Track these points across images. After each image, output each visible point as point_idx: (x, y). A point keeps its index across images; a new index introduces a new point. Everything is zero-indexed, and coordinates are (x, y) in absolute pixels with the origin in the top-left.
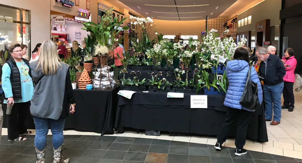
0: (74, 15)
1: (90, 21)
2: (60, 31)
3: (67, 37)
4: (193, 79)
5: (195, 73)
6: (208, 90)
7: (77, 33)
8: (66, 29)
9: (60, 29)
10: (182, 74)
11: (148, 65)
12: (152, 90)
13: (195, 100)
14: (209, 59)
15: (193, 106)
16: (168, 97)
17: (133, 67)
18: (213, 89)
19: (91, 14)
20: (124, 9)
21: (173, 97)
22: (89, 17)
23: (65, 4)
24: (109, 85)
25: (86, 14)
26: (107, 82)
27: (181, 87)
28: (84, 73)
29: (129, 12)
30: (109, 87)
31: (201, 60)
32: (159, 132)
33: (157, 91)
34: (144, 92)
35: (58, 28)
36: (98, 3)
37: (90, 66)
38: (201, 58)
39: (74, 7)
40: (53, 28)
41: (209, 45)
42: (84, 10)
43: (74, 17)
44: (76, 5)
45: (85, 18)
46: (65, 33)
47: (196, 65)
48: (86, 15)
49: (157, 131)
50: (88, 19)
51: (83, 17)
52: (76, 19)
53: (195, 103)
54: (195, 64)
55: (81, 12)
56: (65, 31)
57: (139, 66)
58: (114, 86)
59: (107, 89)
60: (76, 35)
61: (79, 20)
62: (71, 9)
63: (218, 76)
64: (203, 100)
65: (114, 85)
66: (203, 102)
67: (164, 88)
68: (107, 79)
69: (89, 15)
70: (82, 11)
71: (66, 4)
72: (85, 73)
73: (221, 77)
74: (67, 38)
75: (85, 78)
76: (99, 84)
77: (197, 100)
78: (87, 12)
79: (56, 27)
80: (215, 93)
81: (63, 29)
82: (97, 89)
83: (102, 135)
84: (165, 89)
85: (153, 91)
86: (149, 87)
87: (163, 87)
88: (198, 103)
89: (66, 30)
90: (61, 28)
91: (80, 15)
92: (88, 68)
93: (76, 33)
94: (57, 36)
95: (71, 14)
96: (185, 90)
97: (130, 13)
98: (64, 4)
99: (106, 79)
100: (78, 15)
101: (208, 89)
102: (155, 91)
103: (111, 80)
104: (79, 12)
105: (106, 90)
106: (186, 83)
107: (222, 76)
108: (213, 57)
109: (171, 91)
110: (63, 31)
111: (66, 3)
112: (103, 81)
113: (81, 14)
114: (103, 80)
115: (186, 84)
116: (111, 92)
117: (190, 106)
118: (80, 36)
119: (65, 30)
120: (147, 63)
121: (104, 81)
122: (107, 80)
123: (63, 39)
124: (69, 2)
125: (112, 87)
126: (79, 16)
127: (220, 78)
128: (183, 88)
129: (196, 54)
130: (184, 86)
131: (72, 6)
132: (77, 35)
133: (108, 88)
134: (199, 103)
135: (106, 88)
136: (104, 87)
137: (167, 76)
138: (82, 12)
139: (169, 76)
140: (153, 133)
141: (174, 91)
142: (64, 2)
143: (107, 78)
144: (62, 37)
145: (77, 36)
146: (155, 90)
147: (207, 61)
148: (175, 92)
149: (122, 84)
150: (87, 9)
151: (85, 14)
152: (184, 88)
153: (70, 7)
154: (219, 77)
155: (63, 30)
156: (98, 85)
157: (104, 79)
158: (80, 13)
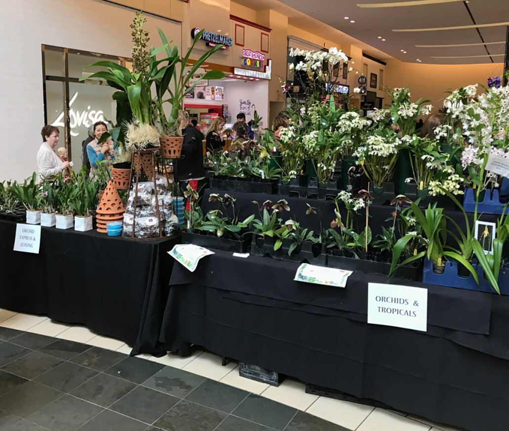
0: (233, 66)
1: (267, 76)
2: (211, 99)
3: (223, 110)
4: (393, 228)
5: (398, 208)
6: (434, 269)
7: (244, 103)
8: (223, 95)
9: (210, 97)
10: (355, 209)
11: (263, 178)
12: (259, 253)
13: (383, 299)
14: (455, 162)
15: (375, 317)
16: (297, 278)
17: (223, 183)
18: (455, 269)
19: (270, 62)
20: (352, 46)
21: (311, 282)
22: (267, 67)
23: (212, 42)
24: (155, 228)
25: (260, 63)
26: (151, 220)
27: (348, 253)
28: (107, 193)
29: (363, 51)
30: (155, 233)
31: (428, 165)
32: (275, 376)
33: (274, 257)
34: (235, 254)
35: (207, 95)
36: (288, 36)
37: (123, 175)
38: (426, 161)
39: (234, 48)
40: (198, 95)
41: (461, 117)
42: (254, 53)
43: (232, 70)
44: (236, 44)
45: (257, 70)
46: (220, 104)
47: (412, 181)
48: (260, 65)
49: (269, 372)
50: (265, 71)
51: (253, 67)
52: (235, 73)
53: (384, 310)
54: (408, 180)
55: (247, 58)
56: (221, 99)
57: (239, 179)
58: (173, 232)
59: (148, 237)
60: (241, 107)
61: (244, 75)
62: (225, 52)
63: (477, 223)
64: (411, 302)
65: (171, 228)
66: (410, 307)
67: (292, 249)
68: (152, 212)
69: (266, 64)
70: (249, 55)
71: (215, 43)
72: (110, 193)
73: (490, 228)
74: (223, 113)
75: (109, 205)
76: (131, 222)
77: (389, 300)
78: (262, 57)
79: (203, 91)
80: (462, 281)
81: (216, 96)
82: (128, 236)
83: (133, 354)
84: (294, 252)
85: (262, 255)
86: (253, 243)
87: (291, 246)
88: (392, 311)
89: (223, 98)
90: (213, 93)
91: (246, 64)
92: (120, 180)
93: (242, 103)
94: (206, 110)
95: (227, 63)
96: (356, 260)
97: (364, 55)
98: (210, 44)
99: (148, 212)
100: (242, 66)
101: (435, 267)
102: (267, 255)
103: (164, 214)
104: (243, 58)
105: (147, 240)
106: (362, 240)
107: (494, 225)
108: (469, 155)
109: (315, 259)
110: (216, 99)
111: (214, 41)
112: (142, 216)
113: (249, 63)
114: (142, 212)
115: (364, 242)
116: (156, 246)
117: (365, 315)
118: (249, 108)
119: (221, 97)
120: (260, 171)
121: (145, 216)
122: (151, 215)
123: (215, 115)
124: (221, 39)
125: (164, 233)
126: (244, 67)
127: (486, 232)
128: (352, 255)
129: (410, 145)
130: (358, 249)
131: (227, 46)
132: (243, 105)
133: (153, 235)
134: (399, 312)
135: (145, 234)
136: (142, 233)
137: (307, 213)
138: (250, 59)
139: (311, 213)
140: (258, 375)
141: (324, 262)
142: (210, 40)
143: (152, 209)
144: (213, 112)
145: (244, 108)
146: (267, 253)
147: (449, 169)
148: (327, 264)
149: (188, 228)
150: (262, 51)
151: (258, 62)
152: (357, 257)
153: (223, 49)
154: (481, 228)
155: (218, 97)
156: (129, 225)
157: (144, 210)
158: (245, 60)
